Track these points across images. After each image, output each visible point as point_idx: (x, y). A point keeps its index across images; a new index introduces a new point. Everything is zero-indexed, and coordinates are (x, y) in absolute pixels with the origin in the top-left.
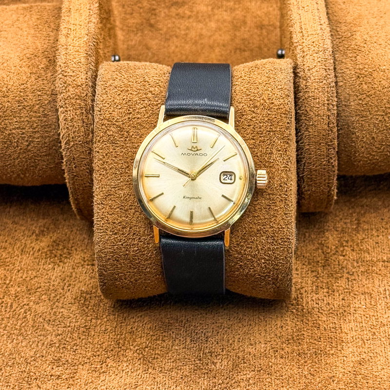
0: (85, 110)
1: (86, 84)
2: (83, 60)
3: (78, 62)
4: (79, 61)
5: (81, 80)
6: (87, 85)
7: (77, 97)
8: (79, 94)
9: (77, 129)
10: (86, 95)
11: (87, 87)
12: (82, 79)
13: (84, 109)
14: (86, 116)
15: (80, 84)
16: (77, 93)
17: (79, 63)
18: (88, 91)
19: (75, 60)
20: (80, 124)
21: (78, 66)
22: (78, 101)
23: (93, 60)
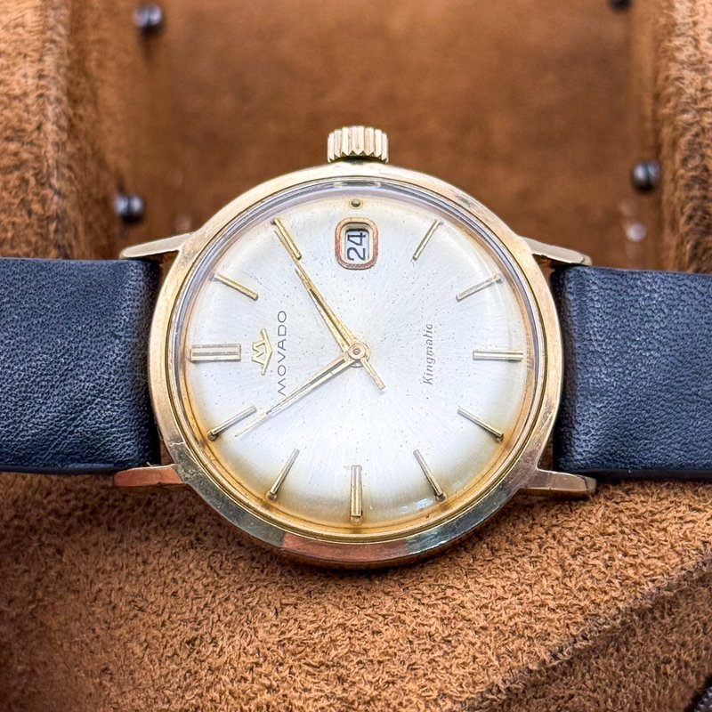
0: (35, 175)
1: (39, 92)
2: (31, 18)
3: (13, 23)
4: (20, 20)
5: (23, 81)
6: (41, 96)
7: (9, 133)
8: (15, 122)
9: (9, 235)
10: (39, 128)
11: (41, 100)
12: (25, 76)
13: (32, 172)
14: (38, 194)
15: (17, 91)
16: (8, 120)
17: (20, 30)
18: (45, 116)
19: (5, 19)
20: (17, 220)
21: (15, 37)
22: (13, 146)
23: (62, 18)
